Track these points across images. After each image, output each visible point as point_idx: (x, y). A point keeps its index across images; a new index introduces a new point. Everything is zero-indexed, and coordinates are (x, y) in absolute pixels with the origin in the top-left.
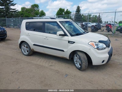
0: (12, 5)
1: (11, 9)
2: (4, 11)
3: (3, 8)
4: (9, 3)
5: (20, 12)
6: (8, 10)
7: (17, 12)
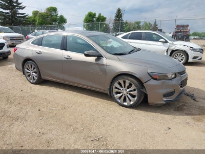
0: (19, 9)
1: (19, 13)
2: (10, 16)
3: (8, 13)
4: (16, 6)
5: (31, 17)
6: (15, 15)
7: (26, 18)
